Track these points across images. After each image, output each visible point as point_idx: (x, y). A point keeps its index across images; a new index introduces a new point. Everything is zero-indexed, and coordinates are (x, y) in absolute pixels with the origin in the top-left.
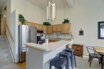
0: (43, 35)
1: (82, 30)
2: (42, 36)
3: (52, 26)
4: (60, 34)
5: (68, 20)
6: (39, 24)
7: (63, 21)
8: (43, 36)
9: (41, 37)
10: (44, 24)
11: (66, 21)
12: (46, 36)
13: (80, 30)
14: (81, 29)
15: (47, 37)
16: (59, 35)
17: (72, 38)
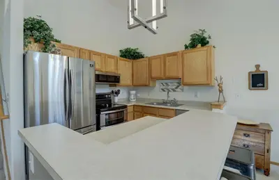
0: (119, 91)
1: (261, 69)
2: (116, 93)
3: (150, 59)
4: (176, 84)
5: (206, 35)
6: (105, 55)
7: (188, 42)
8: (121, 92)
9: (112, 96)
10: (121, 56)
11: (199, 41)
12: (129, 94)
13: (253, 69)
14: (258, 66)
15: (132, 97)
16: (174, 90)
17: (221, 99)
